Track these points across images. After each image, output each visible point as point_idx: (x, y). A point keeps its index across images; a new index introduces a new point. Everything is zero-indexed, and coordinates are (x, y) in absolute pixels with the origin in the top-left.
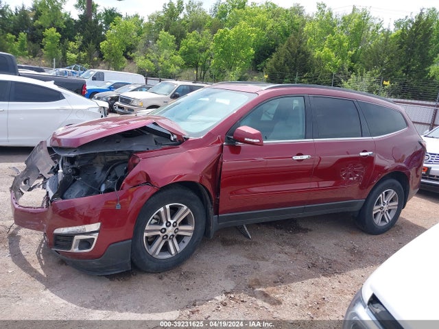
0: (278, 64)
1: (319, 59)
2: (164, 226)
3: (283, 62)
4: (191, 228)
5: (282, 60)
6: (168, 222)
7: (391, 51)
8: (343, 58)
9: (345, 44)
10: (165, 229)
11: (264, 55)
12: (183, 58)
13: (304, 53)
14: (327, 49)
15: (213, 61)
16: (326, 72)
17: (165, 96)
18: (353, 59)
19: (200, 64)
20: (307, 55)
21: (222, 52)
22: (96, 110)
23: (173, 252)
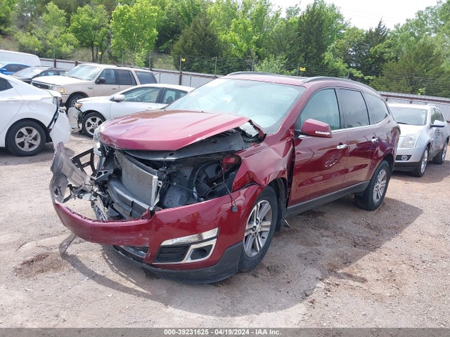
0: (186, 47)
1: (225, 42)
2: (255, 224)
3: (191, 44)
4: (269, 223)
5: (190, 43)
6: (257, 220)
7: (292, 38)
8: (248, 43)
9: (250, 29)
10: (255, 227)
11: (166, 37)
12: (76, 37)
13: (210, 36)
14: (232, 33)
15: (113, 41)
16: (233, 56)
17: (89, 81)
18: (258, 44)
19: (96, 43)
20: (214, 38)
21: (123, 32)
22: (50, 101)
23: (259, 249)
